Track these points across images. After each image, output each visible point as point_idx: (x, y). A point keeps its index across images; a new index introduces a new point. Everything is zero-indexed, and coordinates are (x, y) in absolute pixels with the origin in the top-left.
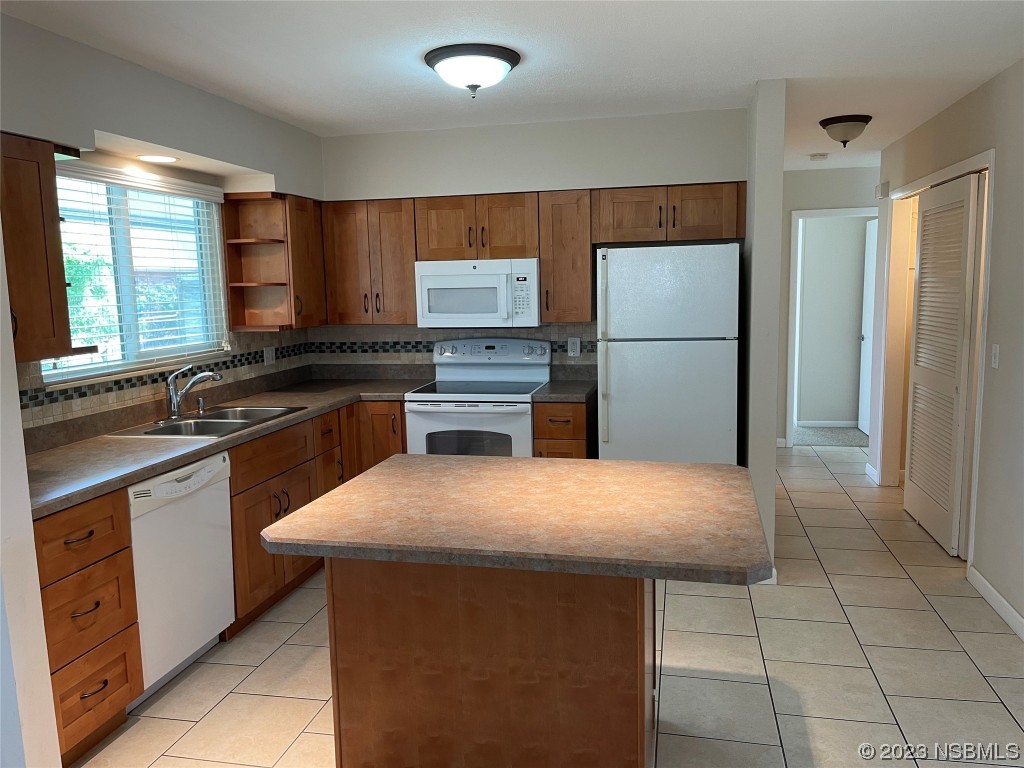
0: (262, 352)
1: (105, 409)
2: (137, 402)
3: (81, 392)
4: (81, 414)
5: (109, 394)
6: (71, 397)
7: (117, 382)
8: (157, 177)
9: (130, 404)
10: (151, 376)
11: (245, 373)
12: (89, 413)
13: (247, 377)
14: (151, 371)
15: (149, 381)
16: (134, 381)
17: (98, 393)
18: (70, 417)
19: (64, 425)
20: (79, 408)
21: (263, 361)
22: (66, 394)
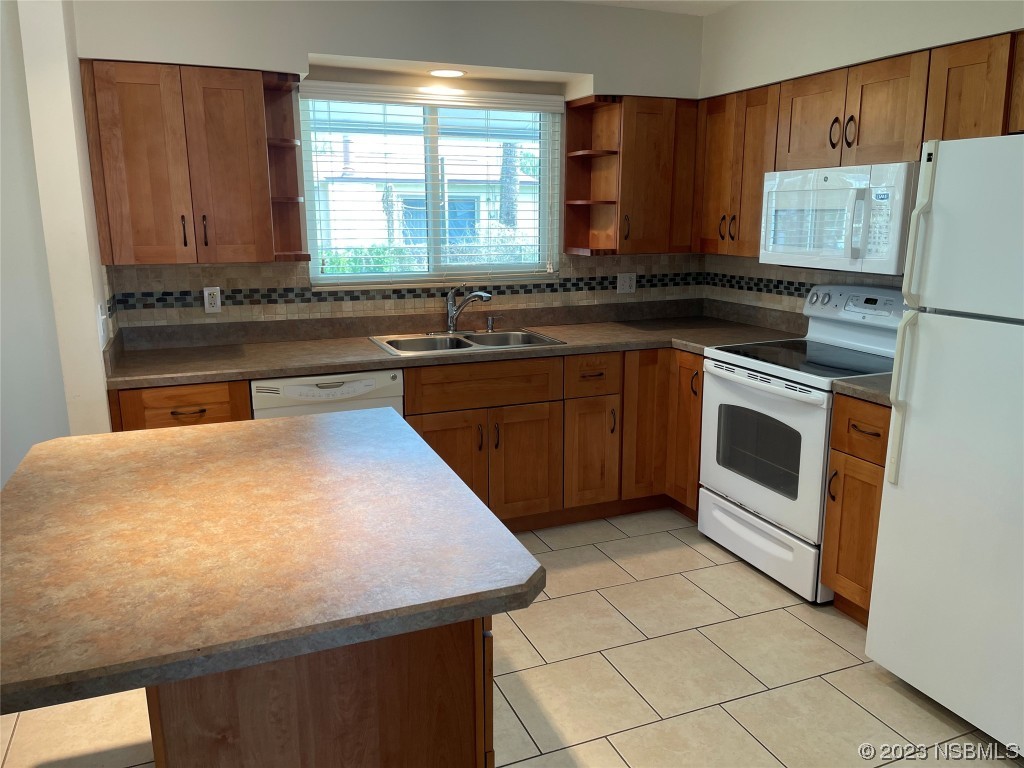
0: (615, 278)
1: (380, 313)
2: (420, 312)
3: (353, 296)
4: (351, 315)
5: (386, 301)
6: (342, 299)
7: (395, 291)
8: (462, 92)
9: (412, 312)
10: (438, 289)
11: (582, 298)
12: (361, 314)
13: (584, 303)
14: (441, 285)
15: (439, 294)
16: (418, 292)
17: (373, 298)
18: (339, 315)
19: (331, 323)
20: (348, 309)
21: (615, 288)
22: (336, 296)
